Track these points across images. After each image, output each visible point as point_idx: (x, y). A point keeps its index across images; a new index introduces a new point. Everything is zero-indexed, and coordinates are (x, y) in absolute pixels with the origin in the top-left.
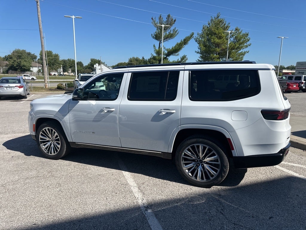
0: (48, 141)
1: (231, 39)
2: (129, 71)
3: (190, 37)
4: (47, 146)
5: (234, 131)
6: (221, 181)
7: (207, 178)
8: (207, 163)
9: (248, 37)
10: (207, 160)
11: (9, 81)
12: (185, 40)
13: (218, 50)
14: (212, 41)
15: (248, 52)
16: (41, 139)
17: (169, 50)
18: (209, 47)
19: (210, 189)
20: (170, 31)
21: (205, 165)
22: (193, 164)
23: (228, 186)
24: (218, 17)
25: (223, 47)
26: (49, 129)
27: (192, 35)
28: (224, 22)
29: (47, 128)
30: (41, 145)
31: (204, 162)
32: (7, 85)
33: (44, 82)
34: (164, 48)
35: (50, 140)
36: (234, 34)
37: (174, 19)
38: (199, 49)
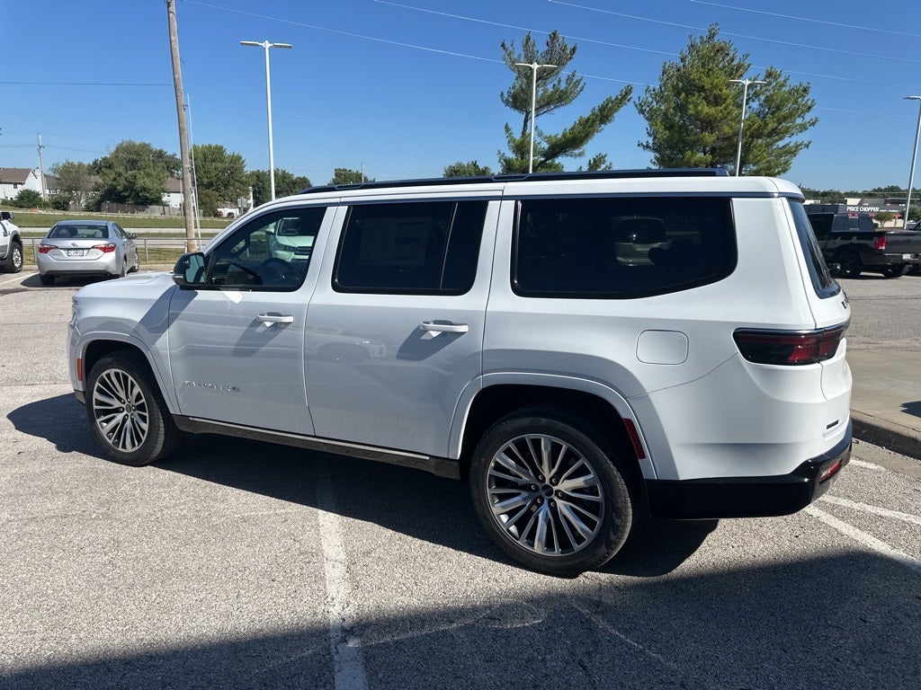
0: (117, 411)
1: (751, 104)
2: (343, 200)
3: (621, 100)
4: (113, 423)
5: (643, 396)
6: (606, 558)
7: (565, 545)
8: (565, 497)
9: (806, 99)
10: (565, 485)
11: (80, 231)
12: (602, 109)
13: (709, 138)
14: (691, 112)
15: (807, 146)
16: (99, 403)
17: (554, 140)
18: (683, 128)
19: (574, 581)
20: (556, 82)
21: (560, 504)
22: (524, 499)
23: (635, 575)
24: (711, 37)
25: (726, 129)
26: (117, 375)
27: (626, 94)
28: (731, 53)
29: (112, 371)
30: (98, 421)
31: (557, 491)
32: (69, 243)
33: (186, 235)
34: (540, 134)
35: (124, 406)
36: (761, 88)
37: (570, 47)
38: (650, 135)
